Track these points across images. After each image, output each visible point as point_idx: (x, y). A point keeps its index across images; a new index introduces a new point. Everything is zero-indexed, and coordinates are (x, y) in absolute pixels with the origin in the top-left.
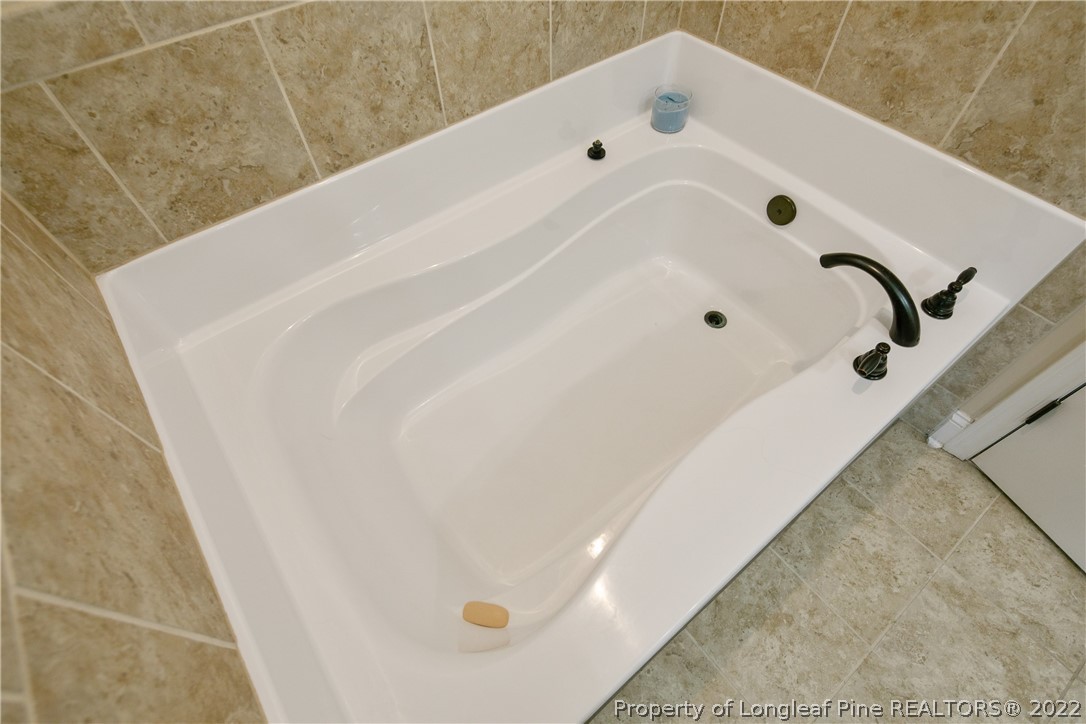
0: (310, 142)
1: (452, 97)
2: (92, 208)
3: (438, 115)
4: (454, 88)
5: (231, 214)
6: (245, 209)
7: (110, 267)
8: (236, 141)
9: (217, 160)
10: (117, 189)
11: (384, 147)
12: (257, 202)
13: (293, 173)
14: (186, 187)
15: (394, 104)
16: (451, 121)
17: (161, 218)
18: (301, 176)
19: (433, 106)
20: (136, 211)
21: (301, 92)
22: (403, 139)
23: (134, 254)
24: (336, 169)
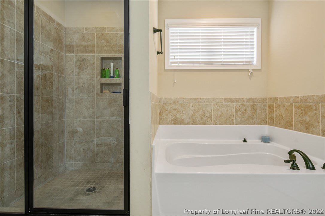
0: (191, 119)
1: (214, 121)
2: (164, 117)
3: (211, 122)
4: (215, 120)
5: (177, 124)
6: (179, 124)
7: (161, 124)
8: (182, 115)
9: (179, 117)
10: (167, 116)
11: (201, 124)
12: (181, 124)
13: (187, 122)
14: (174, 119)
15: (204, 118)
16: (213, 124)
17: (169, 121)
18: (188, 123)
19: (211, 121)
20: (167, 119)
21: (192, 112)
22: (204, 124)
23: (164, 124)
24: (193, 124)
